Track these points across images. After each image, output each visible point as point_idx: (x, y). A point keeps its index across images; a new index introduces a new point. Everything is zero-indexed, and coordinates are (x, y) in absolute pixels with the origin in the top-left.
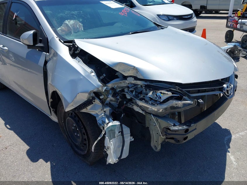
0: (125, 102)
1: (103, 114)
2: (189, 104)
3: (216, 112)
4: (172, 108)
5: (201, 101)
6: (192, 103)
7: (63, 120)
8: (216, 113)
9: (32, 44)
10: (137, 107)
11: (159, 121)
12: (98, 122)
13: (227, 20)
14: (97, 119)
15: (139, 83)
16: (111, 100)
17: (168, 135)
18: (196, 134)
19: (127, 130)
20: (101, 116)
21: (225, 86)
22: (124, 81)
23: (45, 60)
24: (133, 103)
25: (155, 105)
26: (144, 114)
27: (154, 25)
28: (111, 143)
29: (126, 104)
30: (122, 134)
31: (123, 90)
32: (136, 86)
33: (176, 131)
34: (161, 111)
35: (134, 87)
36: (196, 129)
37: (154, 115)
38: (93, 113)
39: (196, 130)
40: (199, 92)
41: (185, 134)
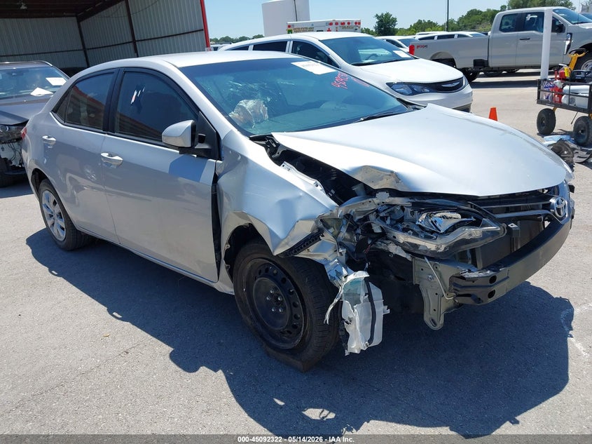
0: (369, 242)
1: (336, 260)
2: (494, 233)
3: (540, 251)
4: (464, 242)
5: (513, 226)
6: (499, 229)
7: (245, 285)
8: (541, 253)
9: (189, 145)
10: (396, 246)
11: (439, 269)
12: (328, 274)
13: (539, 88)
14: (327, 269)
15: (398, 201)
16: (345, 239)
17: (459, 289)
18: (510, 288)
19: (377, 293)
20: (333, 263)
21: (553, 201)
22: (370, 199)
23: (215, 173)
24: (387, 239)
25: (433, 237)
26: (410, 260)
27: (399, 104)
28: (356, 310)
29: (374, 243)
30: (371, 299)
31: (366, 218)
32: (392, 208)
33: (473, 280)
34: (442, 249)
35: (389, 210)
36: (508, 277)
37: (430, 258)
38: (318, 259)
39: (507, 280)
40: (508, 210)
41: (491, 286)
